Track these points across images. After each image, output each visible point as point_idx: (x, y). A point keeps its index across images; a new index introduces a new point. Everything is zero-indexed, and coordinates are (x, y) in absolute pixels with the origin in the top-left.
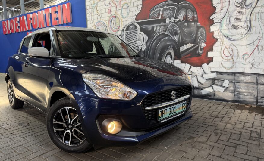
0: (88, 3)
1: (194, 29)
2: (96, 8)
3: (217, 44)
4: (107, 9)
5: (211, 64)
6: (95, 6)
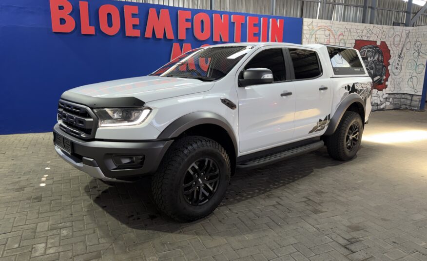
0: (305, 27)
1: (381, 67)
2: (314, 35)
3: (390, 77)
4: (326, 40)
5: (387, 89)
6: (314, 33)
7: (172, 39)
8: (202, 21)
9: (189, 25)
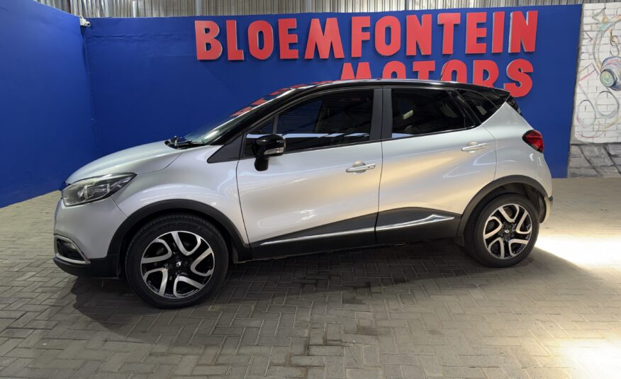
0: (587, 19)
2: (608, 33)
6: (608, 28)
7: (342, 59)
8: (388, 30)
9: (367, 36)
